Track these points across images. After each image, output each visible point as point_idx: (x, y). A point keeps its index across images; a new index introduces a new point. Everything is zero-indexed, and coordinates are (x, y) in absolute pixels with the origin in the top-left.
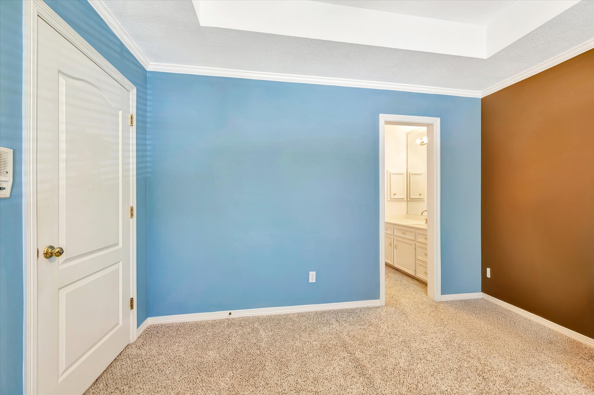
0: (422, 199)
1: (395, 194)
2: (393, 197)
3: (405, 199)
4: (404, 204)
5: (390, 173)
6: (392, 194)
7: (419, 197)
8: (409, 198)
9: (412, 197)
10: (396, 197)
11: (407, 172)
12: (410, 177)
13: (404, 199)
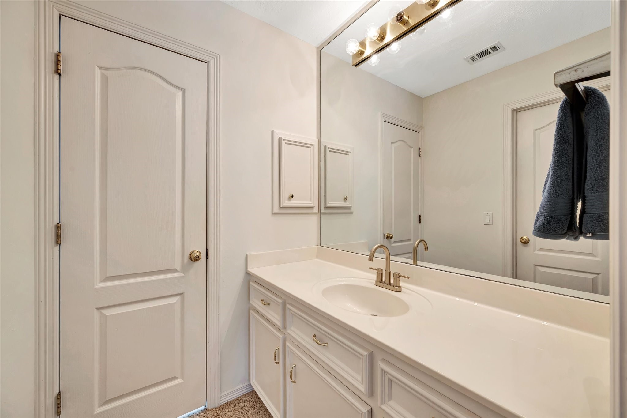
0: (349, 208)
1: (292, 197)
2: (286, 203)
3: (316, 210)
4: (313, 220)
5: (279, 139)
6: (285, 195)
7: (342, 204)
8: (325, 207)
9: (329, 204)
10: (294, 203)
11: (319, 142)
12: (325, 156)
13: (312, 208)
